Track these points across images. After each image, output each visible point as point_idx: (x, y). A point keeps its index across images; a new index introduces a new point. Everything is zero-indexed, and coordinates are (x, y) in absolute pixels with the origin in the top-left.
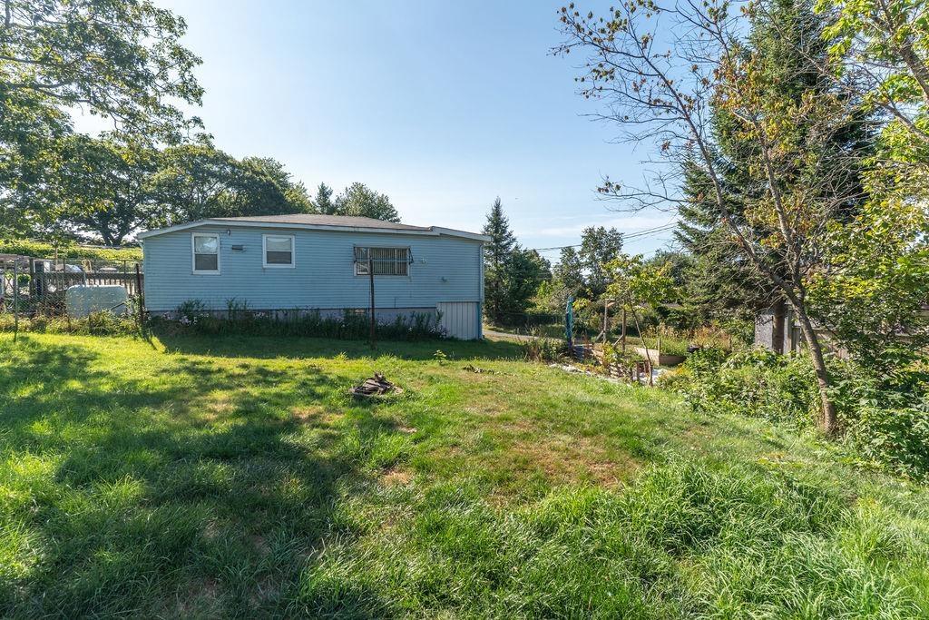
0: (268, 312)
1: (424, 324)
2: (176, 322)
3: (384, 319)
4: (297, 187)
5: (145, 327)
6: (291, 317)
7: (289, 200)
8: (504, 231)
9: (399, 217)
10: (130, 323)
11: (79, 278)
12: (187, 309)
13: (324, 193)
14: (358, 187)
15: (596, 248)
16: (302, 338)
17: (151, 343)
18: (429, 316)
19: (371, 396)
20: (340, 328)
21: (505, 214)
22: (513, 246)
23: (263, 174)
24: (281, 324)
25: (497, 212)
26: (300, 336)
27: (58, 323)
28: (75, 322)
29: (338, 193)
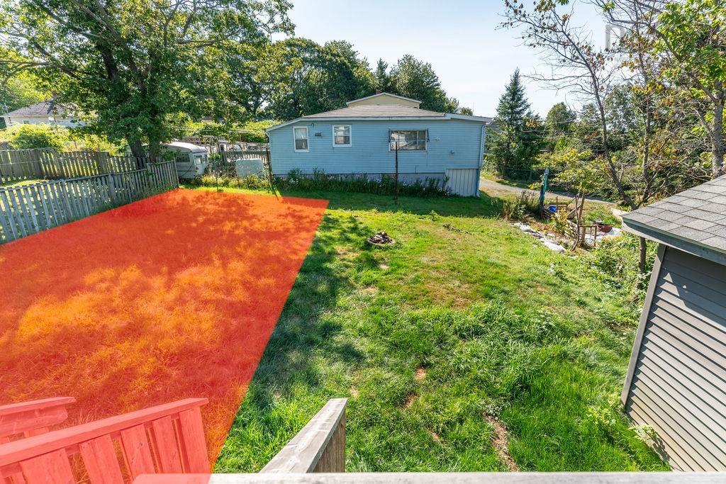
0: (336, 175)
1: (434, 186)
2: (287, 182)
3: (407, 181)
4: (363, 62)
5: (273, 184)
6: (350, 179)
7: (356, 75)
8: (519, 99)
9: (439, 82)
10: (265, 182)
11: (240, 154)
12: (293, 174)
13: (382, 67)
14: (408, 58)
15: (619, 104)
16: (355, 194)
17: (275, 194)
18: (439, 180)
19: (376, 244)
20: (378, 187)
21: (523, 82)
22: (526, 112)
23: (338, 56)
24: (343, 183)
25: (515, 82)
26: (354, 192)
27: (233, 182)
28: (241, 181)
29: (392, 65)
